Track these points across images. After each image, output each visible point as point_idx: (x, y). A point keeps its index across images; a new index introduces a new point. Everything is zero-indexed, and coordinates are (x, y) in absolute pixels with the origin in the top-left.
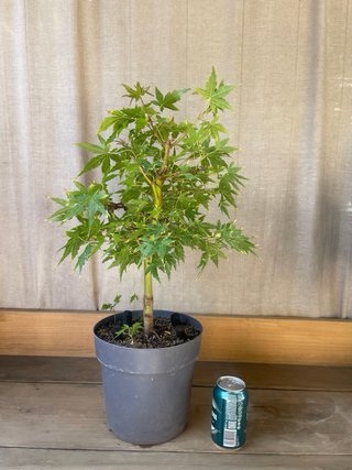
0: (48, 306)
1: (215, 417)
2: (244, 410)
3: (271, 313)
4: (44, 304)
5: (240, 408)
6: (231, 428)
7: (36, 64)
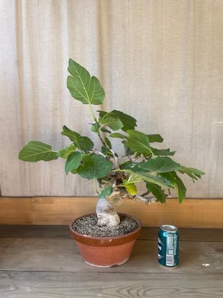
0: (78, 195)
1: (160, 248)
2: (177, 243)
3: (216, 196)
4: (76, 193)
5: (175, 242)
6: (170, 254)
7: (75, 52)
